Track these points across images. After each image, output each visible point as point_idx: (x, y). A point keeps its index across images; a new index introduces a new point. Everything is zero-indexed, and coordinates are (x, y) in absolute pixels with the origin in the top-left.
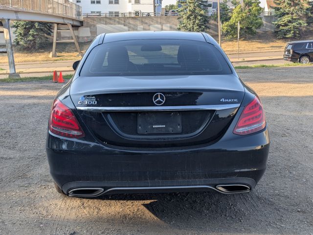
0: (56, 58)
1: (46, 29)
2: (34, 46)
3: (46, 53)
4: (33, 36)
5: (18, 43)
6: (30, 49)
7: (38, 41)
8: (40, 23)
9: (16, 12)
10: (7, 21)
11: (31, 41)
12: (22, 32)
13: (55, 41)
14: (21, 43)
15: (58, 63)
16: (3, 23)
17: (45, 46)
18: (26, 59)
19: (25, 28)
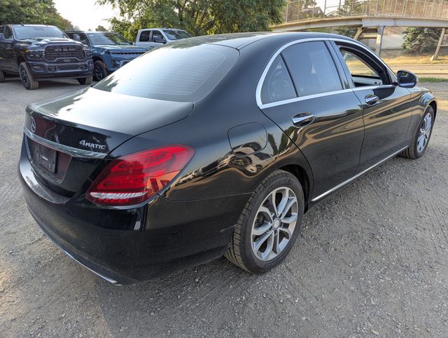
0: (436, 62)
1: (435, 34)
2: (418, 50)
3: (428, 57)
4: (420, 40)
5: (405, 47)
6: (413, 53)
7: (424, 45)
8: (430, 28)
9: (395, 19)
10: (382, 28)
11: (417, 45)
12: (410, 37)
13: (439, 45)
14: (407, 47)
15: (436, 66)
16: (378, 30)
17: (429, 50)
18: (408, 61)
19: (414, 34)
